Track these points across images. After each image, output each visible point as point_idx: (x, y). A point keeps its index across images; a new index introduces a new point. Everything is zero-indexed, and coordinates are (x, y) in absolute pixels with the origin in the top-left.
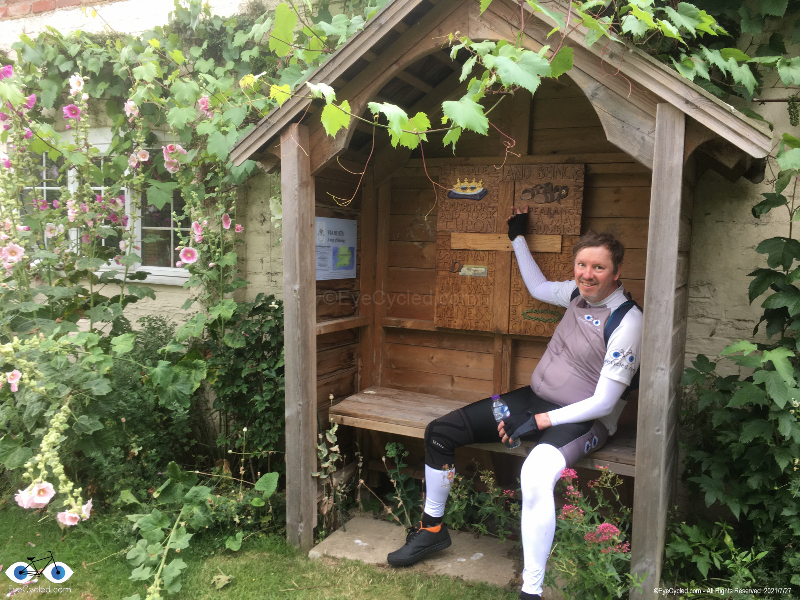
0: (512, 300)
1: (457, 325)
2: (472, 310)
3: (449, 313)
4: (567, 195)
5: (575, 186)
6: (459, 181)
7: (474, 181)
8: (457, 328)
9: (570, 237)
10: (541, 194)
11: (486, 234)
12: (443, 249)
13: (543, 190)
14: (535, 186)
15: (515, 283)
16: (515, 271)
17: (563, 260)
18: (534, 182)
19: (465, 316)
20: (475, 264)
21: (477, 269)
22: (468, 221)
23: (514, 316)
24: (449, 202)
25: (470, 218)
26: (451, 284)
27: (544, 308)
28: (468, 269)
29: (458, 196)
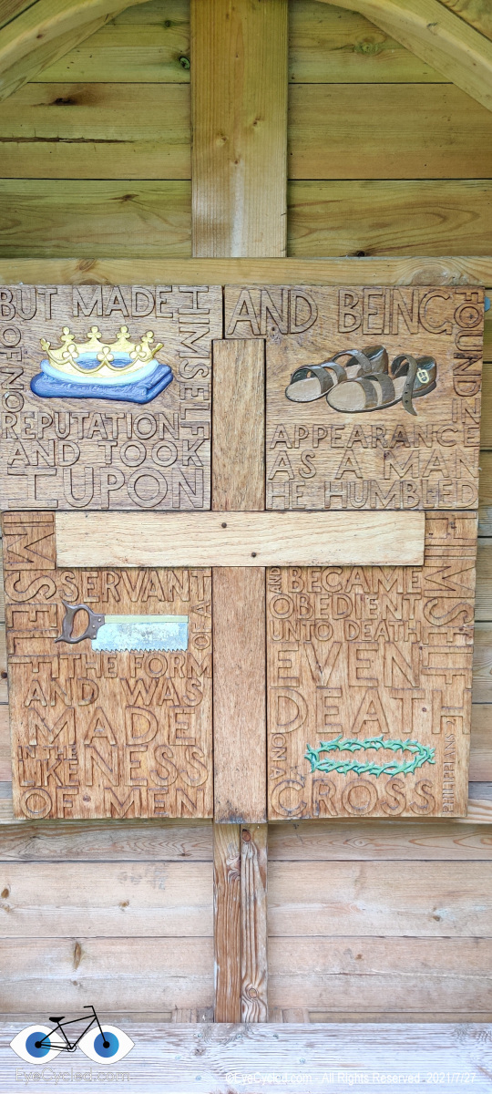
0: (272, 719)
1: (91, 805)
2: (141, 757)
3: (64, 772)
4: (433, 385)
5: (457, 356)
6: (68, 339)
7: (123, 335)
8: (94, 816)
9: (447, 515)
10: (352, 380)
11: (179, 515)
12: (28, 566)
13: (358, 367)
14: (328, 355)
15: (281, 664)
16: (278, 626)
17: (429, 585)
18: (328, 344)
19: (119, 776)
20: (144, 611)
21: (150, 628)
22: (112, 471)
23: (282, 765)
24: (35, 409)
25: (117, 463)
26: (62, 680)
27: (372, 734)
28: (122, 629)
29: (68, 390)
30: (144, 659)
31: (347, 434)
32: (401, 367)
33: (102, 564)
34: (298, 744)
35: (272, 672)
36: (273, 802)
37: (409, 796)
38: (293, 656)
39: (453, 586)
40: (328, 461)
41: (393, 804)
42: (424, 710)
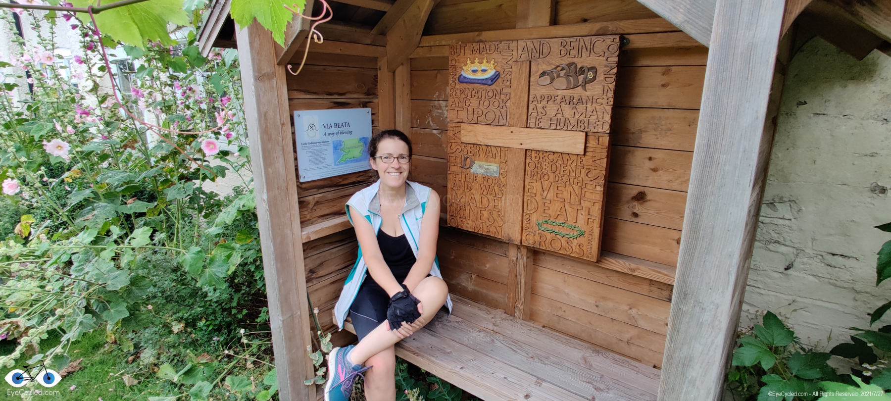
0: (525, 207)
1: (469, 226)
2: (483, 212)
3: (461, 213)
4: (594, 78)
5: (606, 66)
6: (469, 62)
7: (485, 61)
8: (469, 230)
9: (596, 134)
10: (562, 77)
11: (498, 127)
12: (454, 141)
13: (564, 71)
14: (554, 67)
15: (529, 187)
16: (529, 173)
17: (587, 164)
18: (554, 62)
19: (477, 218)
20: (487, 161)
21: (489, 167)
22: (479, 110)
23: (528, 225)
24: (459, 87)
25: (481, 107)
26: (462, 181)
27: (561, 220)
28: (480, 166)
29: (468, 80)
30: (486, 178)
31: (559, 99)
32: (582, 71)
33: (474, 142)
34: (534, 218)
35: (526, 190)
36: (524, 238)
37: (574, 248)
38: (534, 185)
39: (596, 165)
40: (552, 109)
41: (567, 250)
42: (582, 214)
